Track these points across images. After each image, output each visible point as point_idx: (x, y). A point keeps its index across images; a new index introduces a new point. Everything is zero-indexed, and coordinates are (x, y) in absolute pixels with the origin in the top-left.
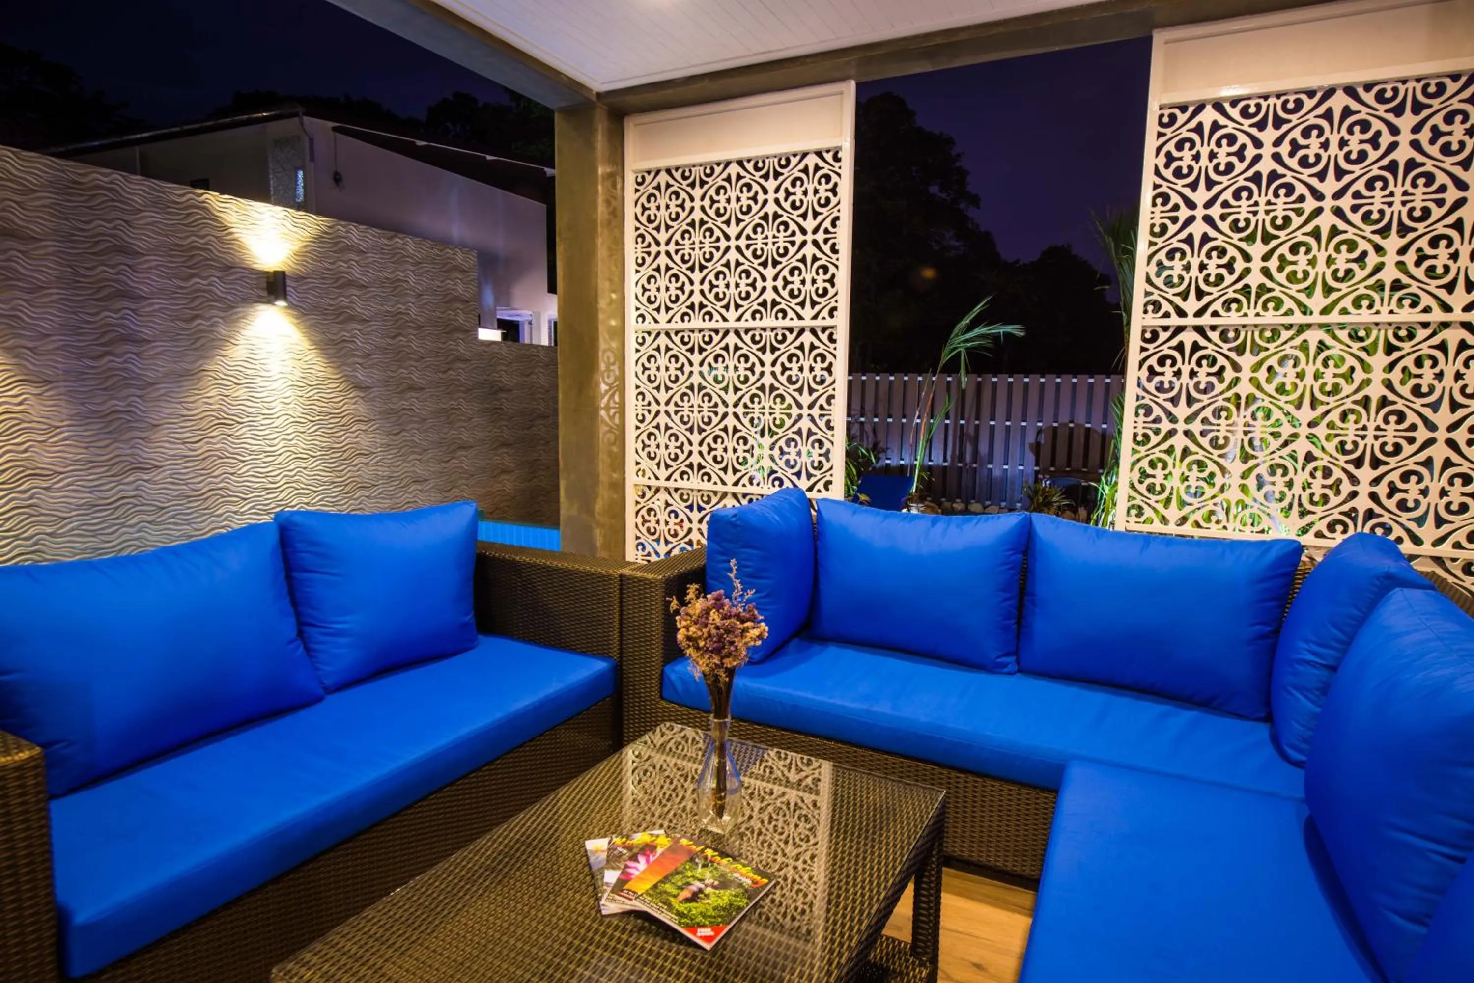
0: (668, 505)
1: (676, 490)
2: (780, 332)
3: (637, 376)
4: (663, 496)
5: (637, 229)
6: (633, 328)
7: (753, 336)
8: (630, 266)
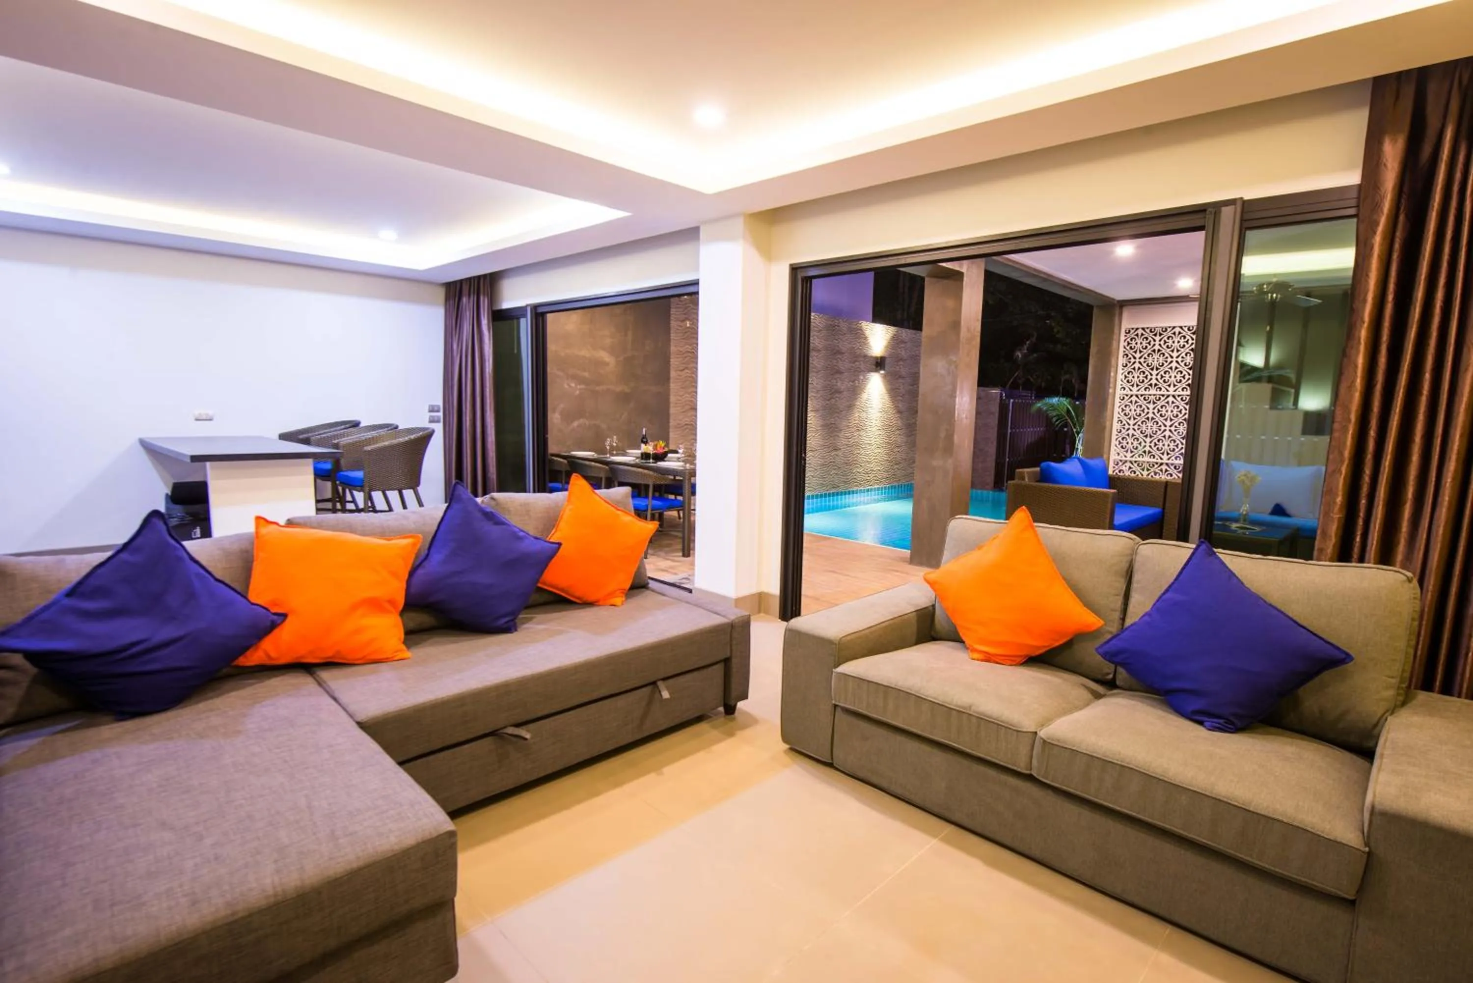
0: (1130, 468)
1: (1136, 462)
2: (1158, 396)
3: (1119, 413)
4: (1128, 464)
5: (1124, 352)
6: (1119, 392)
7: (1145, 398)
8: (1120, 367)
